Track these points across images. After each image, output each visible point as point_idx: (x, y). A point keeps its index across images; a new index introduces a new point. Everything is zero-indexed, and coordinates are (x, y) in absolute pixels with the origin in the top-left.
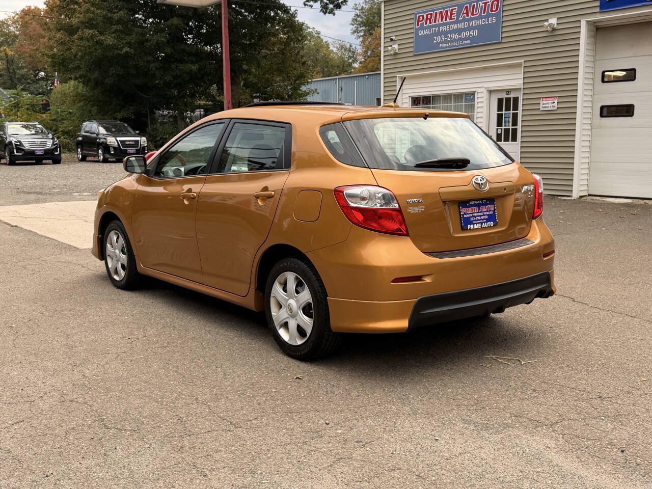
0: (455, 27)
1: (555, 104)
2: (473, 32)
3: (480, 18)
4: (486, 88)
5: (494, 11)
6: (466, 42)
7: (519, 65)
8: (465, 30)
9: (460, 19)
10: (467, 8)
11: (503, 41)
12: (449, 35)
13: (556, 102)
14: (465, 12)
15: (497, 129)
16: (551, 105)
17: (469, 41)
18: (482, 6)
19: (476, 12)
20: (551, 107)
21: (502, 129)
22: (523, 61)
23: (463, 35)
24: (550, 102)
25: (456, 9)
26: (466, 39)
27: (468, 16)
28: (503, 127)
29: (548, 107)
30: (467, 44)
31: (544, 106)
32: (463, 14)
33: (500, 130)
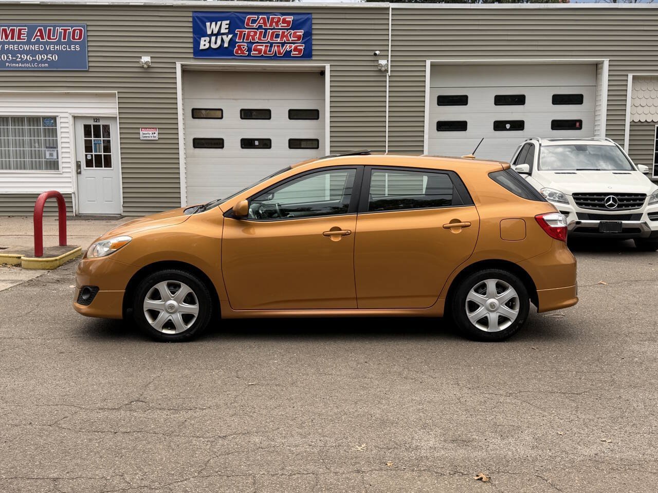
0: (26, 47)
1: (155, 135)
2: (52, 56)
3: (59, 43)
4: (70, 114)
5: (77, 39)
6: (43, 65)
7: (113, 95)
8: (41, 53)
9: (32, 40)
10: (40, 31)
11: (90, 70)
12: (20, 56)
13: (157, 132)
14: (39, 34)
15: (86, 155)
16: (152, 135)
17: (47, 65)
18: (61, 32)
19: (53, 36)
20: (151, 137)
21: (92, 155)
22: (116, 92)
23: (39, 57)
24: (150, 132)
25: (26, 29)
26: (42, 61)
27: (43, 38)
28: (93, 153)
29: (149, 137)
30: (44, 67)
31: (144, 135)
32: (36, 36)
33: (90, 156)
